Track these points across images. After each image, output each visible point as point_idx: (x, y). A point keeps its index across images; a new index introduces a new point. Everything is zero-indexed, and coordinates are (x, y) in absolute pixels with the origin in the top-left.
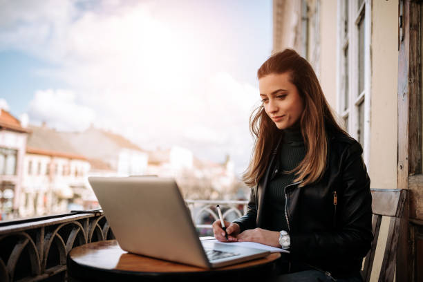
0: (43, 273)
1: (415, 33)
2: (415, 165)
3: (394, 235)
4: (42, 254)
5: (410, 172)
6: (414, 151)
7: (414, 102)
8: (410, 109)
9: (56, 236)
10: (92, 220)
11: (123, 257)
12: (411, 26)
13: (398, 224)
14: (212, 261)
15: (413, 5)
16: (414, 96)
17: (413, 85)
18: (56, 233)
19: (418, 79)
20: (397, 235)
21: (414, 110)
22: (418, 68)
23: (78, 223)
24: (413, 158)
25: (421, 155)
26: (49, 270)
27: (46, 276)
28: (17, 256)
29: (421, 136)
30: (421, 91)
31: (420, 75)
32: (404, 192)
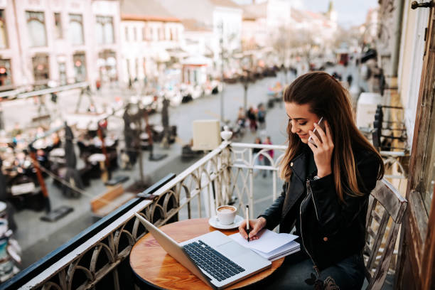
0: (116, 261)
1: (434, 55)
2: (417, 183)
3: (392, 237)
5: (412, 188)
6: (418, 170)
9: (122, 233)
12: (430, 48)
16: (425, 119)
17: (424, 109)
19: (430, 103)
22: (432, 93)
24: (416, 177)
28: (95, 260)
30: (431, 115)
31: (433, 101)
32: (405, 204)
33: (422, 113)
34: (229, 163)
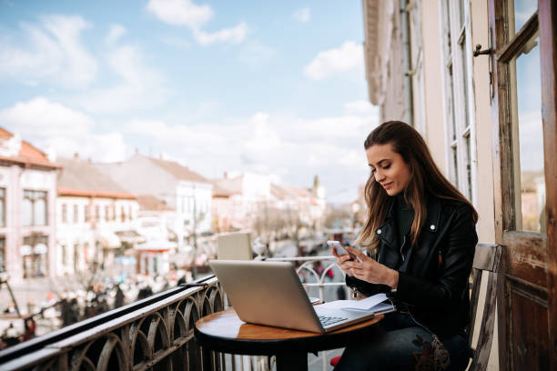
0: (172, 345)
1: (503, 92)
2: (509, 222)
4: (170, 329)
5: (504, 228)
6: (508, 208)
7: (505, 161)
8: (502, 167)
10: (201, 292)
11: (242, 328)
12: (499, 85)
13: (496, 278)
14: (325, 327)
15: (500, 64)
16: (505, 154)
17: (503, 144)
18: (177, 309)
19: (508, 138)
20: (494, 289)
21: (505, 169)
22: (507, 128)
23: (191, 297)
24: (507, 216)
25: (514, 212)
26: (175, 342)
27: (175, 348)
28: (154, 333)
29: (513, 194)
30: (511, 150)
31: (510, 135)
32: (500, 248)
33: (501, 148)
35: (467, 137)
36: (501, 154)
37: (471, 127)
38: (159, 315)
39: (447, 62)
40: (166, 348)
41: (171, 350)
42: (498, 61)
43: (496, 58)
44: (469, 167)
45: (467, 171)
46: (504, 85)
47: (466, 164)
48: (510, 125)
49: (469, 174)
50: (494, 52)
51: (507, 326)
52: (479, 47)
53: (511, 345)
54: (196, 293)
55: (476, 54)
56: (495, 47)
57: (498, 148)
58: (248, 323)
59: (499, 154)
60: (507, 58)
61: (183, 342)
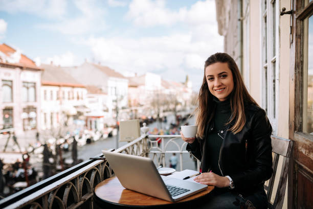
0: (80, 201)
1: (299, 40)
2: (298, 126)
3: (285, 168)
4: (79, 191)
5: (295, 130)
6: (298, 116)
7: (298, 87)
8: (295, 90)
9: (85, 179)
12: (296, 35)
13: (288, 161)
14: (174, 198)
15: (298, 21)
16: (298, 82)
17: (297, 75)
18: (85, 177)
19: (300, 71)
20: (287, 168)
21: (298, 91)
22: (301, 64)
23: (96, 168)
24: (297, 122)
25: (302, 120)
26: (83, 198)
27: (82, 202)
28: (67, 195)
29: (302, 108)
30: (302, 79)
31: (302, 69)
32: (292, 142)
33: (296, 77)
34: (147, 150)
35: (274, 62)
36: (296, 81)
37: (277, 57)
38: (71, 183)
39: (264, 15)
40: (76, 203)
41: (79, 204)
42: (297, 19)
43: (295, 17)
44: (274, 81)
45: (273, 84)
46: (300, 36)
47: (273, 79)
48: (302, 62)
49: (274, 85)
50: (294, 12)
51: (294, 192)
52: (284, 9)
53: (296, 204)
54: (99, 165)
55: (282, 14)
56: (295, 9)
57: (294, 78)
58: (127, 189)
59: (294, 81)
60: (302, 18)
61: (89, 197)
